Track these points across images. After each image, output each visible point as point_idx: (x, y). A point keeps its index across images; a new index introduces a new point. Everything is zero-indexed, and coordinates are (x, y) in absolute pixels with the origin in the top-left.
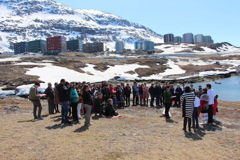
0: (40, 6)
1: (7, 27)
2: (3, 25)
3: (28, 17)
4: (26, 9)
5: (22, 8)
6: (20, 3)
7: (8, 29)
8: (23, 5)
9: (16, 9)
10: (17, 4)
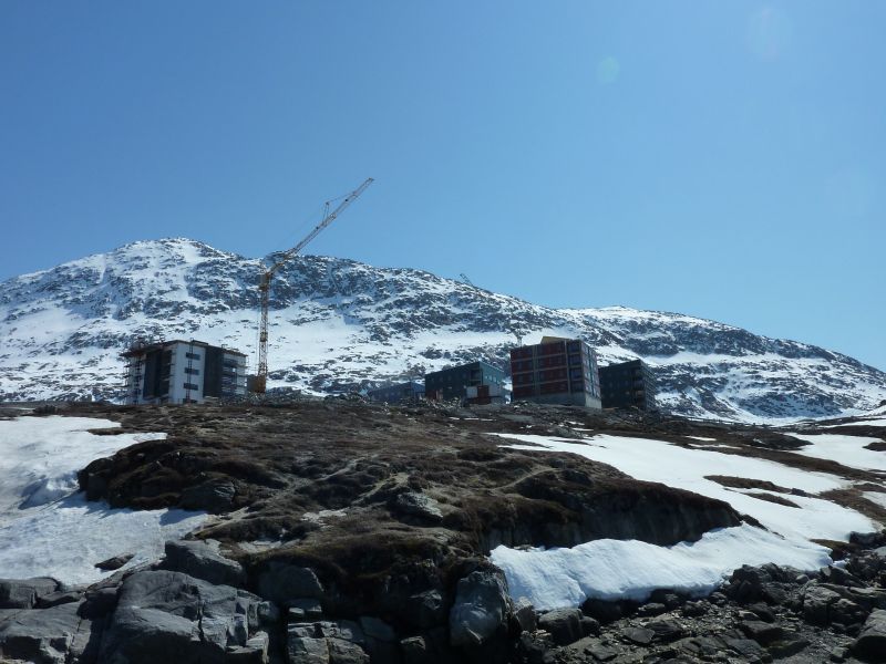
0: (442, 309)
1: (342, 377)
2: (332, 373)
3: (404, 344)
4: (399, 320)
5: (388, 316)
6: (381, 305)
7: (343, 382)
8: (391, 308)
9: (371, 323)
10: (373, 308)
